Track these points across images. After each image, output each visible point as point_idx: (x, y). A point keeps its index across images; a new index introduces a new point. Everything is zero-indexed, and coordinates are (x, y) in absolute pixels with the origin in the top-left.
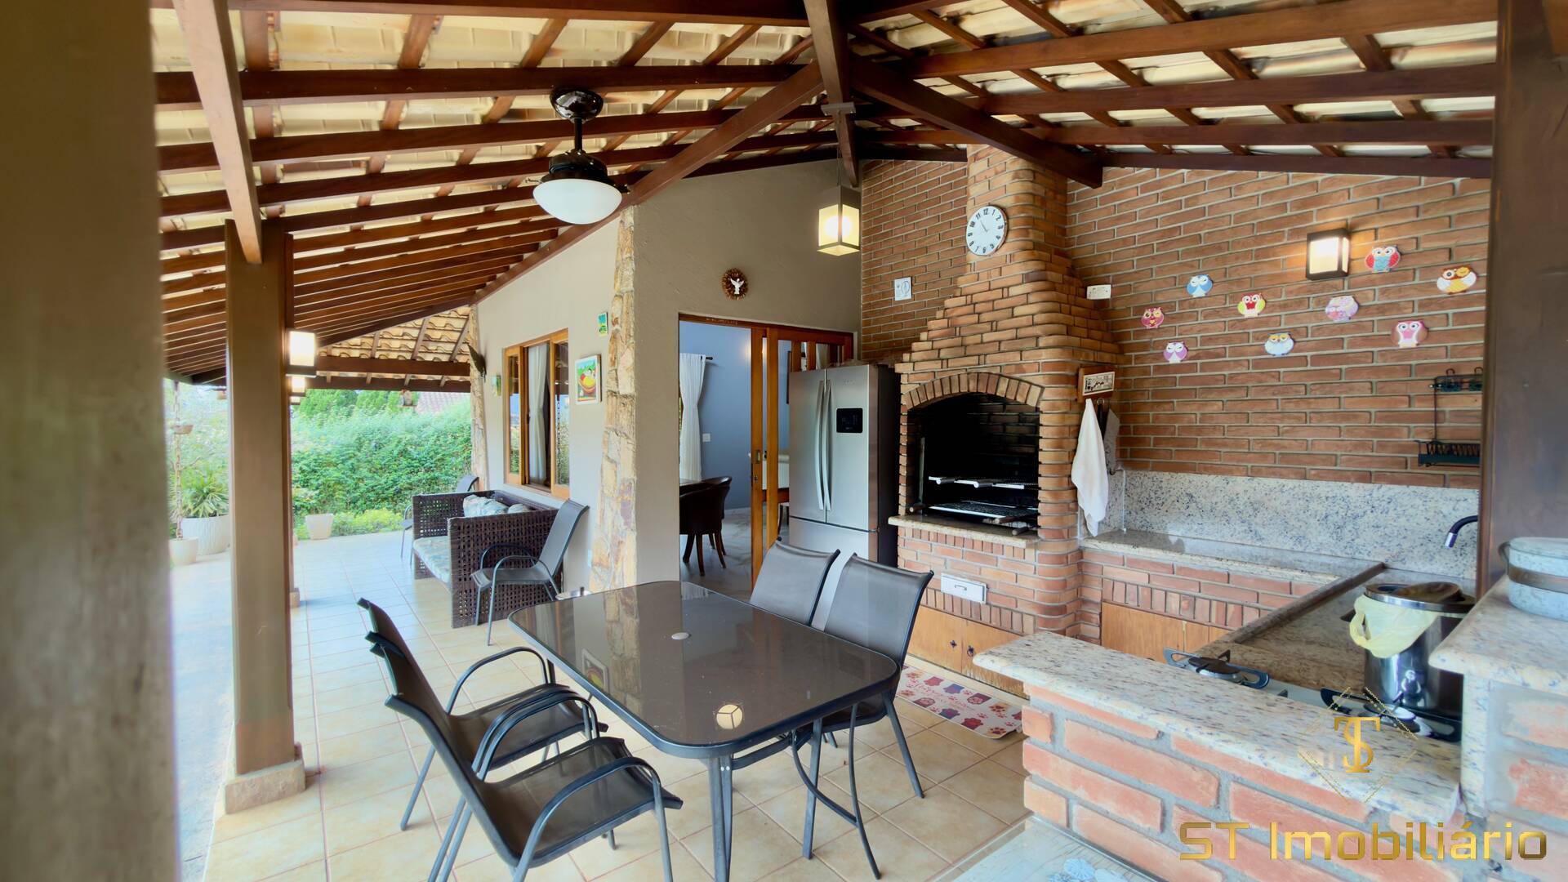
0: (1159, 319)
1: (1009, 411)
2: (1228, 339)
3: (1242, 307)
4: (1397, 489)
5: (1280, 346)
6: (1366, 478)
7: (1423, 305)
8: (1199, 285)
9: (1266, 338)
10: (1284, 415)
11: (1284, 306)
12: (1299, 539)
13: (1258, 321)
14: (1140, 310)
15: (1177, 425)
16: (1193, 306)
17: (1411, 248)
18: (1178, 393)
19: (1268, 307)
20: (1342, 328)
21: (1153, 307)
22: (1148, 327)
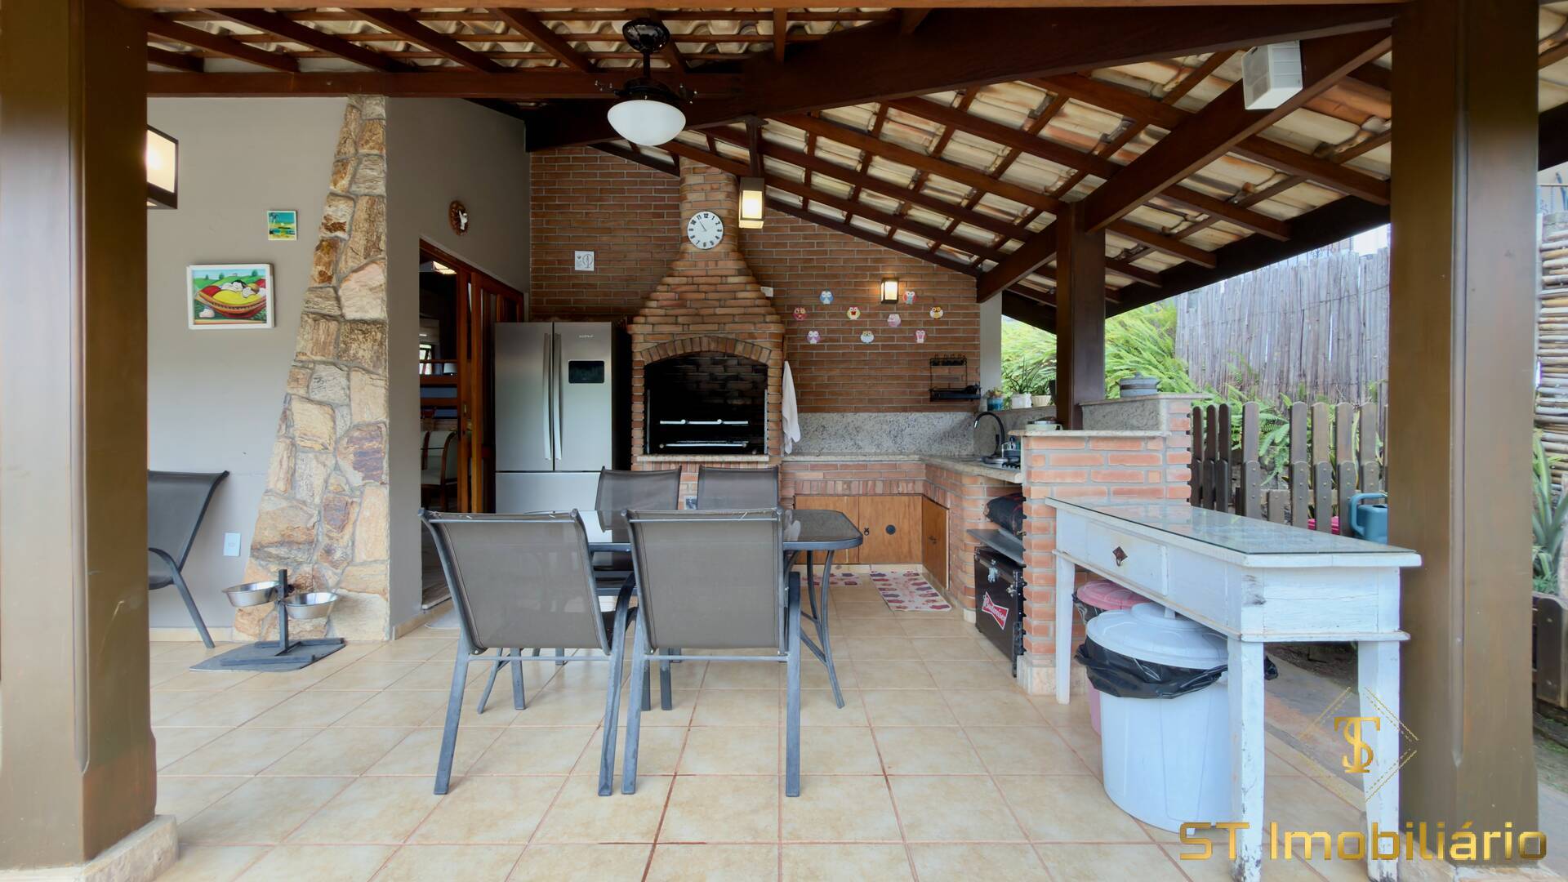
0: (803, 315)
1: (703, 372)
2: (842, 331)
3: (849, 313)
4: (918, 414)
5: (867, 338)
6: (905, 410)
7: (926, 323)
8: (826, 297)
9: (862, 333)
10: (870, 377)
11: (869, 316)
12: (878, 446)
13: (856, 323)
14: (792, 307)
15: (814, 383)
16: (822, 309)
17: (920, 294)
18: (815, 363)
19: (862, 316)
20: (894, 331)
21: (800, 306)
22: (798, 319)
